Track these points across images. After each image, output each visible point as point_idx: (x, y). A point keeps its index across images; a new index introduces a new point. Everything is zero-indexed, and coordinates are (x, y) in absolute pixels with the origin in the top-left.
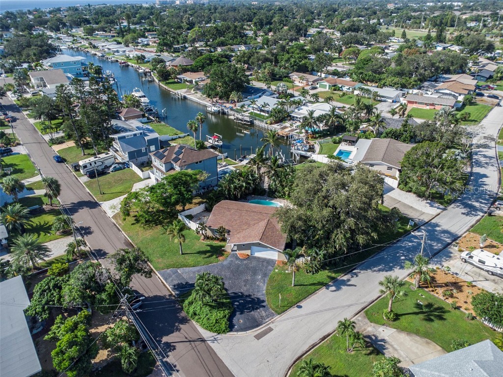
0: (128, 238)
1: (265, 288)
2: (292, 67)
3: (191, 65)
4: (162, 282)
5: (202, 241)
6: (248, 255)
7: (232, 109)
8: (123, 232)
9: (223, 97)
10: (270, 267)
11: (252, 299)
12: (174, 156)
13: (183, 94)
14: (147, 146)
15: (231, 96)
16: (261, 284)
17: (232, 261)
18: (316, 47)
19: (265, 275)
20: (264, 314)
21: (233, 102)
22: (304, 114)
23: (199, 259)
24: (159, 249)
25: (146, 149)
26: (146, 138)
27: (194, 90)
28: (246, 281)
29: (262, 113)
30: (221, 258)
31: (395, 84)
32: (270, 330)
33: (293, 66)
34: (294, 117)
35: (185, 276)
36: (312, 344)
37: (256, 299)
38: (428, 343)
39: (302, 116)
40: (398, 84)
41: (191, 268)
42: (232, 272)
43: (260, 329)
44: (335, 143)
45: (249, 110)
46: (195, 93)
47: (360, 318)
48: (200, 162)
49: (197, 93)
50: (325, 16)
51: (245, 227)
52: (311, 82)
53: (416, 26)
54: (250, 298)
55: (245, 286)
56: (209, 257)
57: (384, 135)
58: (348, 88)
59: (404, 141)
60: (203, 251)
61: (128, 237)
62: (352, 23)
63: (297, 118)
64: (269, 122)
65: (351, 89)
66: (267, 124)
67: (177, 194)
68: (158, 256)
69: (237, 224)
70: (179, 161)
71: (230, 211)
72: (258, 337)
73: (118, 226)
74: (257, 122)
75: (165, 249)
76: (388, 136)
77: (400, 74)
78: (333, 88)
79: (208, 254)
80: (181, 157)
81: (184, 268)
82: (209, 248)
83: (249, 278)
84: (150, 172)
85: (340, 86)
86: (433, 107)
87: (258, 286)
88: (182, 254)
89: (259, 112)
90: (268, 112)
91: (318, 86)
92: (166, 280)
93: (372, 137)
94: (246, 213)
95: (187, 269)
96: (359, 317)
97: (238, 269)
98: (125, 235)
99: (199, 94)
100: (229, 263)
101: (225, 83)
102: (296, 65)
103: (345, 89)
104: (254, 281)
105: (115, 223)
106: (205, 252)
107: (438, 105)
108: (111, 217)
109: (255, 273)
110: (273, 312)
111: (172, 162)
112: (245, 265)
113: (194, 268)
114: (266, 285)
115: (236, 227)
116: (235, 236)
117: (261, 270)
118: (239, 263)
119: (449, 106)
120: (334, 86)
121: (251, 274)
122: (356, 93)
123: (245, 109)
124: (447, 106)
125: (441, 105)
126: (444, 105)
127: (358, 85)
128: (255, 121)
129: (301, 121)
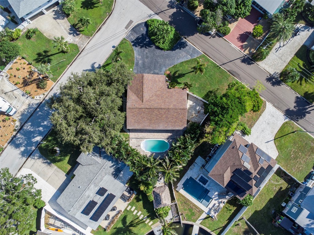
1: (135, 55)
4: (195, 46)
11: (140, 46)
16: (138, 56)
17: (160, 72)
19: (137, 64)
20: (132, 37)
23: (181, 68)
28: (147, 57)
30: (168, 72)
32: (126, 28)
35: (184, 54)
36: (105, 25)
37: (137, 46)
42: (158, 62)
43: (132, 27)
47: (82, 46)
55: (147, 53)
56: (175, 73)
60: (182, 77)
70: (238, 146)
72: (131, 22)
79: (177, 75)
80: (241, 153)
81: (187, 60)
82: (179, 80)
83: (146, 60)
87: (139, 55)
92: (194, 48)
100: (161, 69)
104: (143, 58)
106: (180, 76)
108: (267, 103)
109: (144, 63)
110: (127, 39)
112: (151, 69)
113: (182, 61)
114: (135, 57)
115: (164, 92)
116: (163, 85)
117: (140, 68)
118: (155, 70)
121: (146, 63)
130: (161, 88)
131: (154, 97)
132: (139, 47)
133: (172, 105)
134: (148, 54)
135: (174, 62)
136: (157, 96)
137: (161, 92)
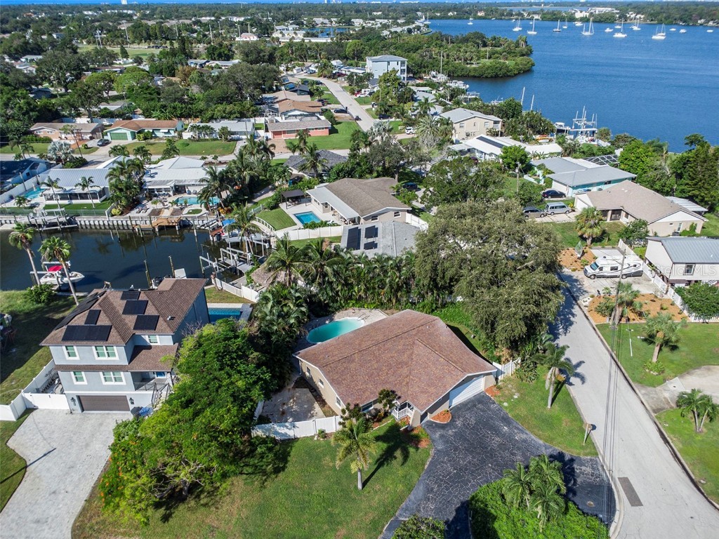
1: (533, 437)
6: (448, 411)
10: (492, 406)
16: (524, 436)
17: (442, 436)
20: (587, 469)
22: (168, 181)
23: (401, 472)
24: (306, 516)
29: (74, 202)
30: (423, 445)
31: (231, 113)
32: (626, 481)
34: (152, 191)
36: (671, 456)
38: (709, 369)
39: (170, 184)
40: (235, 113)
41: (412, 497)
42: (468, 451)
43: (618, 492)
44: (272, 208)
47: (644, 391)
51: (405, 371)
52: (86, 133)
56: (406, 456)
57: (333, 176)
58: (167, 131)
59: (361, 177)
60: (382, 456)
63: (159, 190)
64: (114, 211)
65: (172, 132)
66: (112, 216)
69: (387, 373)
70: (161, 323)
71: (353, 361)
72: (635, 501)
75: (317, 507)
77: (225, 99)
78: (141, 135)
79: (398, 453)
81: (403, 505)
82: (382, 445)
83: (498, 439)
85: (151, 131)
87: (525, 441)
88: (364, 485)
89: (66, 202)
90: (94, 196)
91: (108, 137)
93: (315, 184)
94: (379, 350)
95: (407, 503)
96: (640, 391)
100: (446, 442)
103: (160, 134)
104: (510, 438)
106: (388, 456)
107: (313, 129)
109: (497, 432)
110: (589, 457)
111: (138, 333)
112: (467, 428)
113: (414, 491)
114: (528, 432)
115: (393, 378)
116: (409, 392)
117: (492, 418)
118: (455, 432)
119: (326, 128)
120: (139, 132)
121: (492, 433)
122: (187, 135)
123: (27, 205)
124: (323, 129)
125: (316, 129)
126: (320, 129)
127: (178, 123)
128: (78, 219)
129: (171, 193)
130: (407, 383)
131: (405, 358)
133: (357, 359)
134: (507, 454)
135: (431, 478)
136: (401, 364)
137: (400, 376)
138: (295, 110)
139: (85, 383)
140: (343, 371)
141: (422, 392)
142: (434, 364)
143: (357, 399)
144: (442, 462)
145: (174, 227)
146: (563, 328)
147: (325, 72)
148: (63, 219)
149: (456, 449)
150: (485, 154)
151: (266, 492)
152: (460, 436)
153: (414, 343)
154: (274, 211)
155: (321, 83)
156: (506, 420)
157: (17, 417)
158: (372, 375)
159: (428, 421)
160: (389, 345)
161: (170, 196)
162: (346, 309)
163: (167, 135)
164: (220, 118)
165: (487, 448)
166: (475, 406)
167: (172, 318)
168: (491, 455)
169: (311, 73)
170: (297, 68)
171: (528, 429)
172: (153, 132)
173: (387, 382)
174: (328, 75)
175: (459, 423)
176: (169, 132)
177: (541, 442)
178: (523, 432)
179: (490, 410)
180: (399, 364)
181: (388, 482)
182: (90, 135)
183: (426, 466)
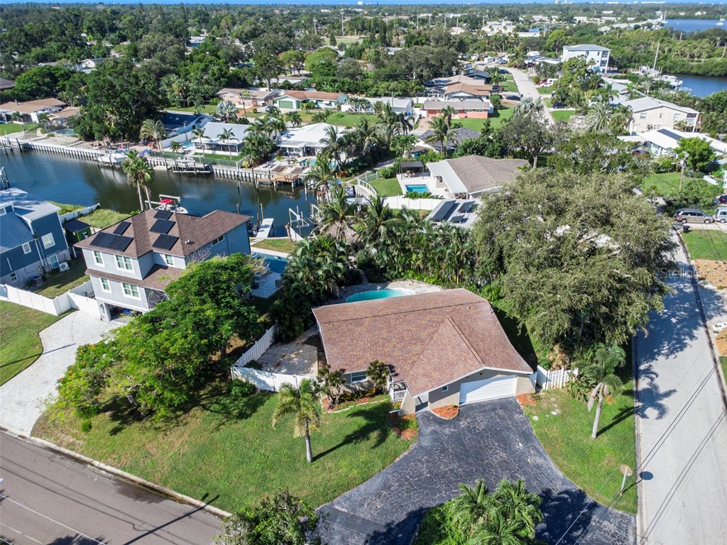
0: (126, 474)
1: (553, 465)
2: (216, 80)
3: (11, 88)
5: (330, 411)
6: (455, 407)
7: (152, 154)
8: (97, 463)
9: (120, 136)
10: (517, 416)
11: (557, 499)
12: (154, 237)
13: (22, 142)
14: (35, 237)
15: (143, 129)
16: (540, 461)
17: (434, 432)
18: (231, 53)
20: (610, 526)
21: (149, 140)
22: (301, 142)
23: (363, 457)
24: (240, 471)
25: (32, 245)
26: (28, 219)
27: (43, 132)
29: (218, 153)
30: (407, 434)
33: (218, 78)
34: (284, 149)
35: (364, 513)
37: (566, 496)
39: (302, 145)
41: (362, 487)
42: (457, 457)
44: (387, 177)
45: (189, 151)
46: (49, 136)
48: (221, 238)
49: (53, 136)
50: (199, 21)
51: (418, 348)
52: (260, 100)
53: (337, 32)
54: (553, 500)
56: (382, 439)
57: (460, 151)
58: (328, 102)
59: (491, 156)
60: (355, 433)
61: (124, 469)
62: (253, 26)
63: (291, 149)
64: (245, 163)
65: (333, 104)
66: (242, 167)
67: (228, 317)
68: (252, 489)
69: (394, 346)
70: (178, 245)
71: (361, 325)
73: (67, 451)
74: (218, 169)
75: (255, 466)
76: (466, 152)
77: (392, 77)
78: (305, 105)
79: (374, 435)
80: (174, 232)
81: (347, 494)
82: (362, 421)
83: (504, 455)
84: (72, 295)
85: (315, 101)
86: (463, 115)
87: (538, 467)
88: (314, 459)
89: (210, 152)
90: (232, 148)
93: (439, 158)
94: (397, 319)
95: (353, 493)
97: (464, 446)
98: (109, 468)
99: (59, 137)
100: (435, 440)
101: (124, 104)
102: (223, 76)
103: (322, 105)
104: (520, 459)
105: (53, 446)
106: (361, 434)
107: (470, 111)
108: (27, 434)
109: (506, 445)
110: (620, 512)
111: (155, 250)
112: (470, 431)
113: (368, 483)
114: (548, 457)
115: (399, 353)
116: (411, 373)
117: (508, 429)
118: (454, 432)
119: (485, 110)
120: (304, 102)
121: (500, 447)
122: (345, 108)
123: (180, 151)
124: (481, 111)
125: (474, 110)
126: (478, 111)
127: (341, 96)
128: (214, 167)
129: (301, 154)
130: (414, 362)
131: (424, 335)
132: (555, 494)
133: (367, 324)
135: (396, 474)
136: (417, 340)
137: (409, 353)
138: (460, 92)
139: (110, 292)
140: (345, 332)
141: (424, 375)
142: (453, 348)
143: (346, 365)
144: (419, 460)
145: (290, 183)
146: (669, 349)
147: (516, 62)
148: (201, 166)
149: (443, 450)
150: (662, 148)
151: (217, 435)
152: (457, 439)
153: (443, 321)
154: (389, 180)
155: (507, 72)
156: (526, 437)
157: (60, 313)
158: (376, 343)
159: (426, 412)
160: (411, 317)
161: (299, 156)
162: (405, 280)
163: (328, 107)
164: (383, 95)
165: (483, 461)
166: (494, 409)
167: (191, 243)
168: (485, 470)
169: (502, 63)
170: (489, 57)
171: (551, 454)
172: (316, 103)
173: (389, 355)
174: (519, 65)
175: (463, 424)
176: (330, 104)
177: (561, 474)
178: (541, 455)
179: (511, 418)
180: (414, 340)
181: (343, 463)
182: (263, 102)
183: (398, 459)
